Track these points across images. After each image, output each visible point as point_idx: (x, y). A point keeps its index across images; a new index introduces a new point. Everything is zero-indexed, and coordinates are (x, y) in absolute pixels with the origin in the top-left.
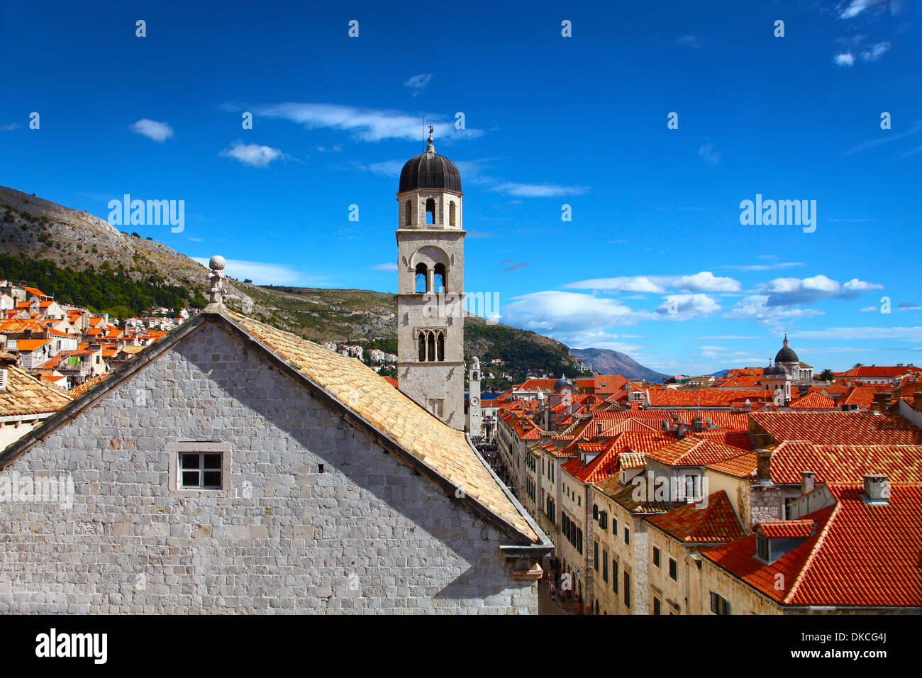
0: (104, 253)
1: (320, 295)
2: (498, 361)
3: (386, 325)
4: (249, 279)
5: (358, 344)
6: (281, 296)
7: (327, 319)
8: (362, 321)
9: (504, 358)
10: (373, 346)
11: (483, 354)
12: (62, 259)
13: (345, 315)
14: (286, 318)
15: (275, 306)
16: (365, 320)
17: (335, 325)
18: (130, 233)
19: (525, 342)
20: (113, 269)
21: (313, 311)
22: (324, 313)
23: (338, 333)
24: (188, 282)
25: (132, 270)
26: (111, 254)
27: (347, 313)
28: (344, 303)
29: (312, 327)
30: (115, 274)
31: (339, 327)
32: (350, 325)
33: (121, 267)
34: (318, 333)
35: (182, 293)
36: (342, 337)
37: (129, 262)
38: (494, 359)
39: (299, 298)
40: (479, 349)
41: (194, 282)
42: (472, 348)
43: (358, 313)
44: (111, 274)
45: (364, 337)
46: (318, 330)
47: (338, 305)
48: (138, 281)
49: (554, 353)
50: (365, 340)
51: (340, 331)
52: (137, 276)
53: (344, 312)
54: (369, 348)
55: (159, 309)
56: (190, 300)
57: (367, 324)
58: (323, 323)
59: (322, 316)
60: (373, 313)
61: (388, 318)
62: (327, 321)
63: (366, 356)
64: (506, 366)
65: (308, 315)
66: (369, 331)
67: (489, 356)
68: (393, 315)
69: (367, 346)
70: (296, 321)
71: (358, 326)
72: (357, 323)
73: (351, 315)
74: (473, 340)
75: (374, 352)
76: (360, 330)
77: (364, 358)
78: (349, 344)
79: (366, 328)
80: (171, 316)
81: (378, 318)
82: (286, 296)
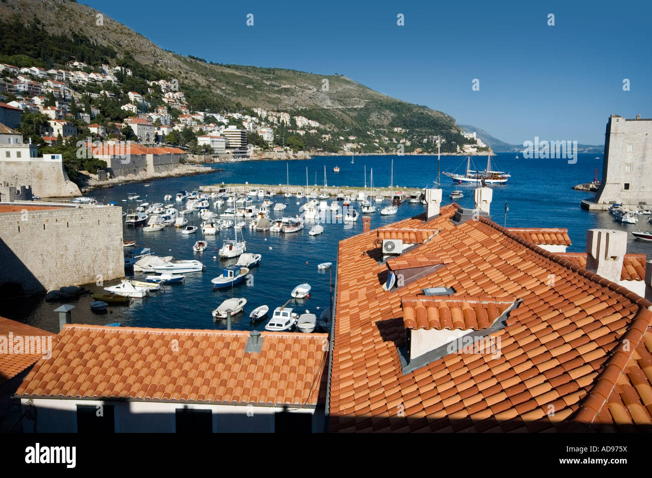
1: (254, 71)
2: (399, 129)
3: (310, 98)
5: (286, 111)
7: (259, 90)
8: (289, 93)
9: (404, 126)
10: (298, 113)
11: (388, 123)
13: (276, 88)
14: (224, 88)
15: (215, 78)
16: (292, 92)
17: (266, 96)
19: (422, 113)
20: (25, 20)
21: (247, 84)
22: (257, 86)
23: (269, 102)
24: (119, 45)
25: (51, 24)
27: (277, 86)
28: (274, 79)
29: (247, 96)
31: (270, 98)
32: (279, 96)
33: (37, 20)
34: (252, 101)
35: (110, 53)
36: (272, 106)
38: (396, 127)
39: (236, 73)
40: (384, 119)
41: (127, 46)
42: (379, 118)
43: (286, 87)
45: (291, 106)
46: (251, 99)
47: (269, 79)
49: (445, 123)
50: (292, 108)
51: (270, 101)
53: (274, 86)
54: (295, 116)
55: (76, 64)
56: (117, 59)
57: (293, 95)
58: (256, 94)
59: (255, 87)
60: (299, 87)
61: (311, 92)
62: (260, 92)
63: (293, 122)
64: (406, 133)
65: (243, 86)
66: (296, 102)
67: (392, 125)
68: (315, 90)
69: (294, 114)
70: (233, 91)
71: (286, 97)
72: (285, 94)
73: (280, 88)
74: (379, 112)
75: (299, 119)
76: (287, 101)
77: (291, 123)
78: (279, 111)
79: (293, 99)
80: (88, 71)
81: (303, 91)
82: (224, 71)
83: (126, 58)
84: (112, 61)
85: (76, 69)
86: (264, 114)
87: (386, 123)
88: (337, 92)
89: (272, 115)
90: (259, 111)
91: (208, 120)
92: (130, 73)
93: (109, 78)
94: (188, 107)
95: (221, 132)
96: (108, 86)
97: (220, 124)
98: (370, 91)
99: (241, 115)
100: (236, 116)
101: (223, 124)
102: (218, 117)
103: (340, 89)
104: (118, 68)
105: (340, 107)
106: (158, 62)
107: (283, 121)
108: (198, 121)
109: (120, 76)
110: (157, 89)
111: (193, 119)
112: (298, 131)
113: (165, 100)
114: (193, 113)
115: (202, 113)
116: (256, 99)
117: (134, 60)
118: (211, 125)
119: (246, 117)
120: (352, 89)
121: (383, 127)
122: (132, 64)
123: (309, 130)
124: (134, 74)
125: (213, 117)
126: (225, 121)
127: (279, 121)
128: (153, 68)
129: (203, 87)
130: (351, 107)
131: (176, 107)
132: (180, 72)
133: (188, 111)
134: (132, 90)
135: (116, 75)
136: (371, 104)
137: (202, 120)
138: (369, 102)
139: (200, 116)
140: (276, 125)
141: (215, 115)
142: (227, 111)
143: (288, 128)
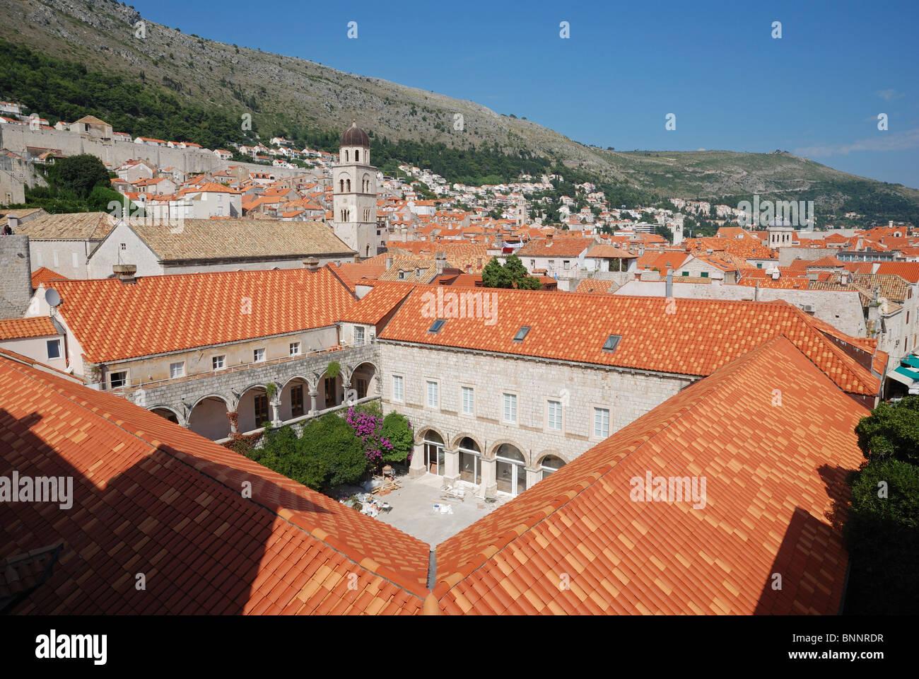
0: (484, 133)
1: (676, 158)
2: (853, 214)
3: (738, 183)
4: (612, 147)
5: (706, 200)
6: (639, 160)
7: (679, 179)
8: (713, 180)
9: (861, 209)
10: (720, 202)
11: (838, 208)
12: (451, 141)
13: (698, 175)
14: (642, 179)
15: (633, 170)
16: (717, 178)
17: (686, 184)
18: (508, 115)
19: (887, 194)
20: (490, 146)
21: (667, 172)
22: (678, 174)
23: (688, 191)
24: (552, 153)
25: (506, 146)
26: (488, 134)
27: (700, 173)
28: (697, 165)
29: (665, 186)
30: (491, 150)
31: (690, 186)
32: (701, 184)
33: (497, 145)
34: (670, 191)
35: (546, 163)
36: (692, 195)
37: (502, 140)
38: (848, 212)
39: (655, 162)
40: (834, 203)
41: (557, 153)
42: (826, 202)
43: (709, 173)
44: (488, 151)
45: (714, 194)
46: (670, 188)
47: (692, 166)
48: (508, 155)
50: (714, 196)
51: (691, 190)
52: (508, 151)
53: (697, 172)
54: (717, 204)
55: (524, 176)
56: (551, 168)
57: (718, 182)
58: (676, 183)
59: (676, 176)
60: (725, 171)
61: (739, 176)
62: (679, 181)
63: (713, 211)
64: (861, 219)
65: (662, 175)
66: (720, 189)
67: (844, 210)
68: (745, 173)
69: (714, 203)
70: (650, 182)
71: (709, 184)
72: (708, 182)
73: (703, 175)
74: (828, 195)
75: (721, 208)
76: (711, 188)
77: (710, 212)
78: (698, 200)
79: (717, 186)
80: (533, 182)
81: (729, 177)
82: (643, 161)
83: (557, 165)
84: (548, 169)
85: (525, 181)
86: (683, 204)
87: (835, 207)
88: (775, 173)
89: (690, 205)
90: (677, 202)
91: (624, 216)
92: (561, 179)
93: (547, 186)
94: (607, 206)
95: (634, 227)
96: (547, 193)
97: (634, 219)
98: (820, 168)
99: (654, 209)
100: (649, 210)
101: (636, 219)
102: (632, 213)
103: (779, 169)
104: (554, 176)
105: (776, 191)
106: (582, 164)
107: (702, 210)
108: (615, 217)
109: (554, 182)
110: (582, 191)
111: (611, 215)
112: (717, 221)
113: (589, 200)
114: (610, 211)
115: (618, 210)
116: (673, 190)
117: (563, 165)
118: (626, 220)
119: (660, 210)
120: (795, 169)
121: (831, 212)
122: (563, 172)
123: (731, 219)
124: (565, 180)
125: (628, 213)
126: (639, 216)
127: (697, 211)
128: (578, 170)
129: (621, 183)
130: (790, 190)
131: (598, 206)
132: (601, 171)
133: (607, 209)
134: (565, 194)
135: (551, 182)
136: (819, 186)
137: (618, 217)
138: (817, 183)
139: (617, 213)
140: (694, 215)
141: (629, 211)
142: (642, 205)
143: (707, 218)
